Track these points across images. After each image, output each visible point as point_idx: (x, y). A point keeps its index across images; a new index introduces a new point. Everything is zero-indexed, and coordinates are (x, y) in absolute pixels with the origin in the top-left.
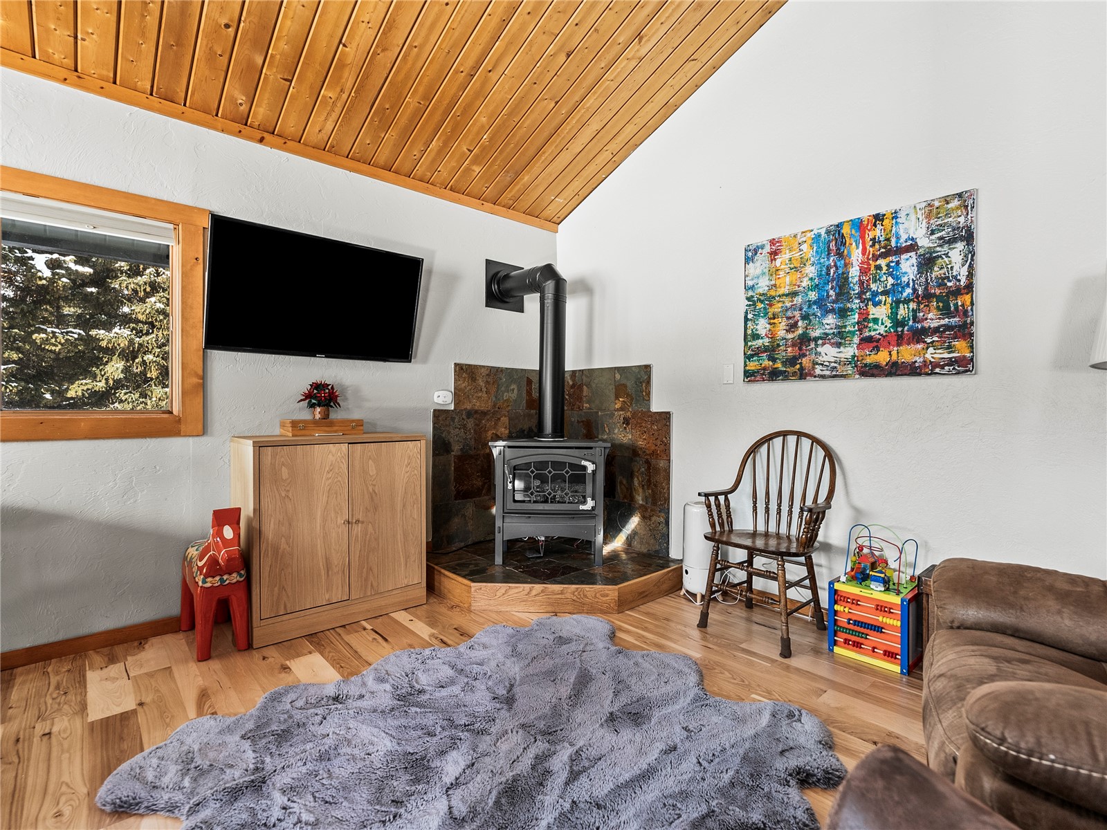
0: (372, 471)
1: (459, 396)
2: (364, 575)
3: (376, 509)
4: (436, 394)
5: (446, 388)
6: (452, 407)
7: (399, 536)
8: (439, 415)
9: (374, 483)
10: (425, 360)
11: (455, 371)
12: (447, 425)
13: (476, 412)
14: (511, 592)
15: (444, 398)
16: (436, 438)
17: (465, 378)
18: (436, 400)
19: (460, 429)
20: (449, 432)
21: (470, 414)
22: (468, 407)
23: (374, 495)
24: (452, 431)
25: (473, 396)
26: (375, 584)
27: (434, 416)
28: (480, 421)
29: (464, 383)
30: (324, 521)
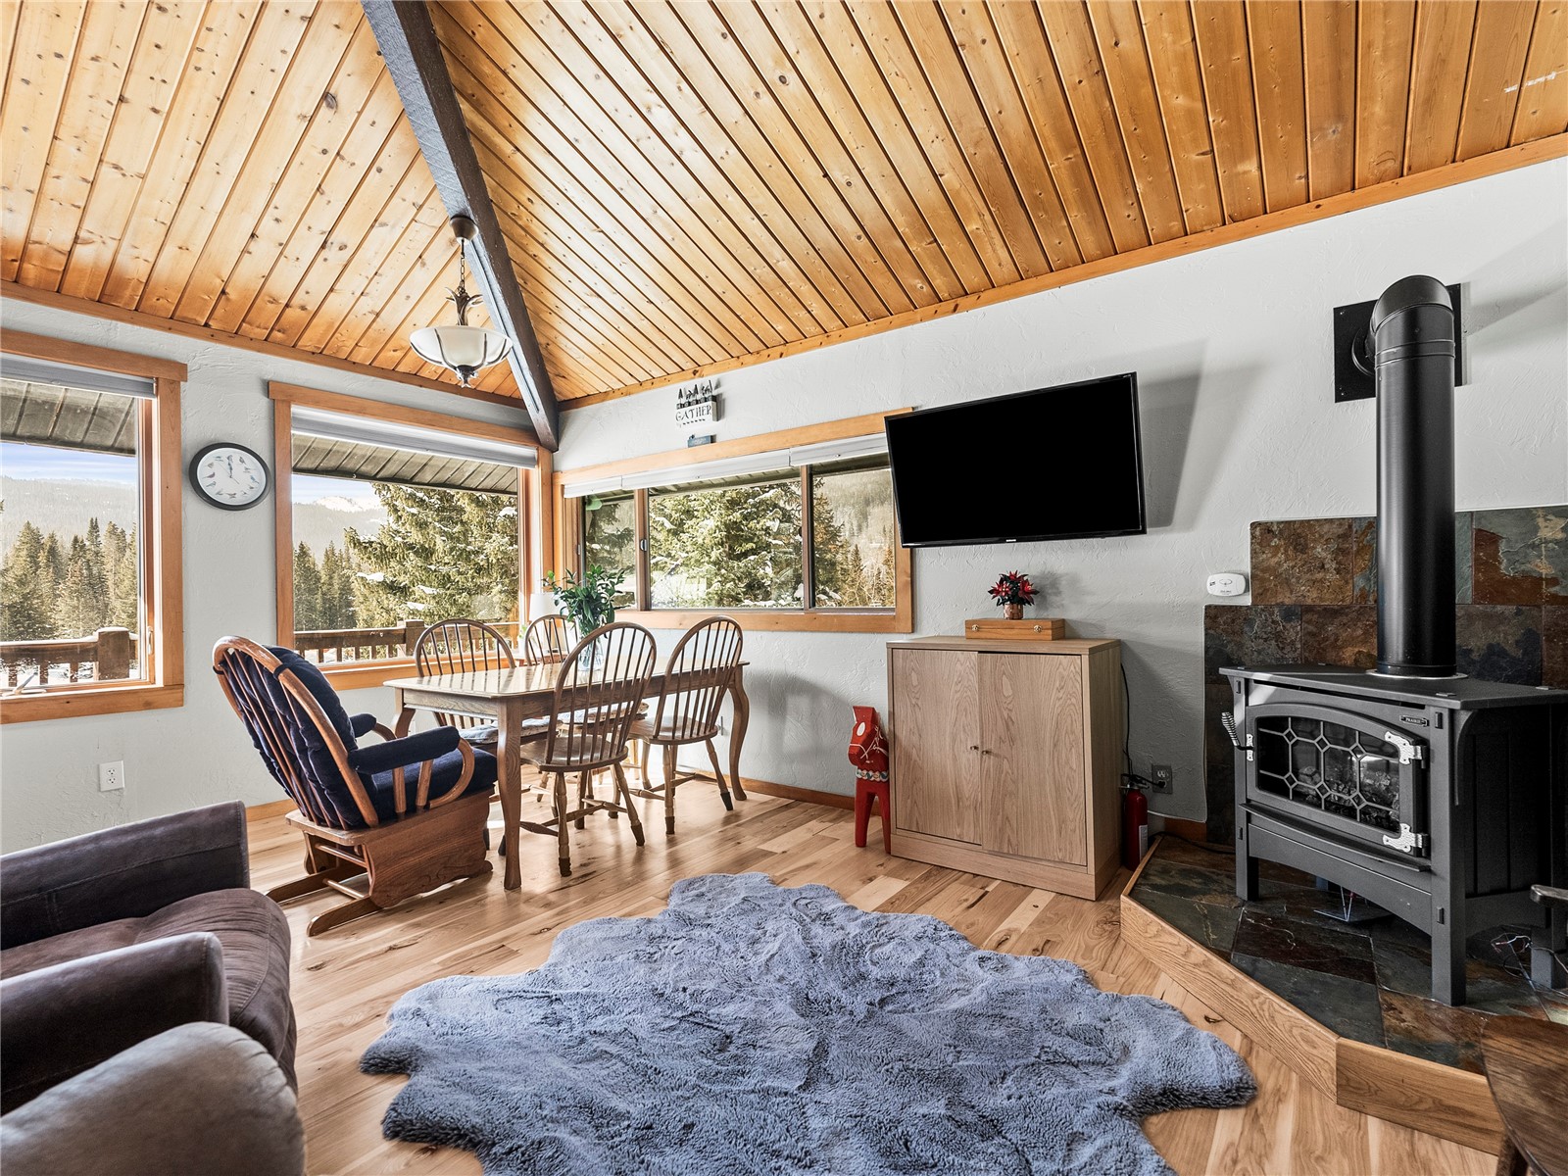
0: (1008, 691)
1: (1263, 580)
2: (999, 822)
3: (1012, 740)
4: (1210, 580)
5: (1234, 568)
6: (1247, 601)
7: (1049, 787)
8: (1217, 616)
9: (1010, 706)
10: (1191, 523)
11: (1253, 537)
12: (1234, 633)
13: (1309, 609)
14: (1166, 938)
15: (1228, 586)
16: (1211, 653)
17: (1277, 547)
18: (1211, 590)
19: (1266, 640)
20: (1240, 645)
21: (1289, 613)
22: (1287, 601)
23: (1010, 723)
24: (1249, 643)
25: (1298, 578)
26: (1014, 842)
27: (1207, 616)
28: (1322, 627)
29: (1274, 556)
30: (954, 741)
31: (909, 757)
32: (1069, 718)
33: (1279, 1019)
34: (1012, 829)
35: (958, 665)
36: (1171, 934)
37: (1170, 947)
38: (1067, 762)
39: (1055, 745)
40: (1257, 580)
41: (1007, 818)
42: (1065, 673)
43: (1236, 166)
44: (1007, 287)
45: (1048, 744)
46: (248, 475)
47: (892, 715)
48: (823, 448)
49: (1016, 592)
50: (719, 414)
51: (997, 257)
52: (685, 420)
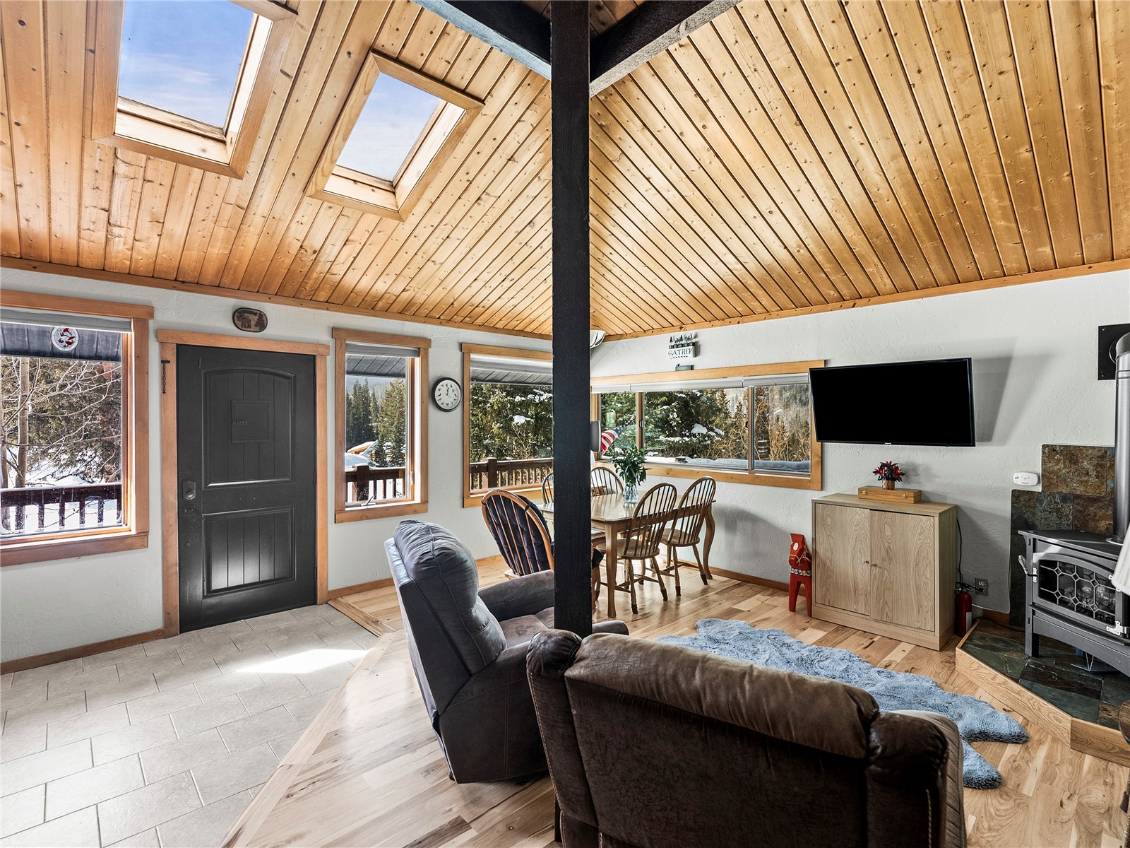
0: (888, 532)
1: (1049, 478)
2: (881, 605)
3: (890, 560)
4: (1015, 475)
5: (1031, 470)
6: (1039, 489)
7: (912, 586)
8: (1018, 495)
9: (890, 541)
10: (1004, 440)
11: (1043, 453)
12: (1030, 507)
13: (1078, 497)
14: (983, 670)
15: (1028, 480)
16: (1015, 517)
17: (1059, 460)
18: (1015, 481)
19: (1050, 512)
20: (1034, 514)
21: (1065, 499)
22: (1064, 491)
23: (889, 550)
24: (1039, 514)
25: (1072, 479)
26: (890, 615)
27: (1013, 496)
28: (1086, 508)
29: (1058, 465)
30: (853, 557)
31: (824, 564)
32: (926, 551)
33: (1042, 710)
34: (889, 608)
35: (857, 515)
36: (985, 668)
37: (984, 675)
38: (924, 575)
39: (917, 565)
40: (1045, 478)
41: (886, 602)
42: (924, 526)
43: (1036, 248)
44: (889, 296)
45: (912, 564)
46: (453, 393)
47: (814, 540)
48: (764, 379)
49: (891, 473)
50: (696, 353)
51: (884, 282)
52: (675, 355)
